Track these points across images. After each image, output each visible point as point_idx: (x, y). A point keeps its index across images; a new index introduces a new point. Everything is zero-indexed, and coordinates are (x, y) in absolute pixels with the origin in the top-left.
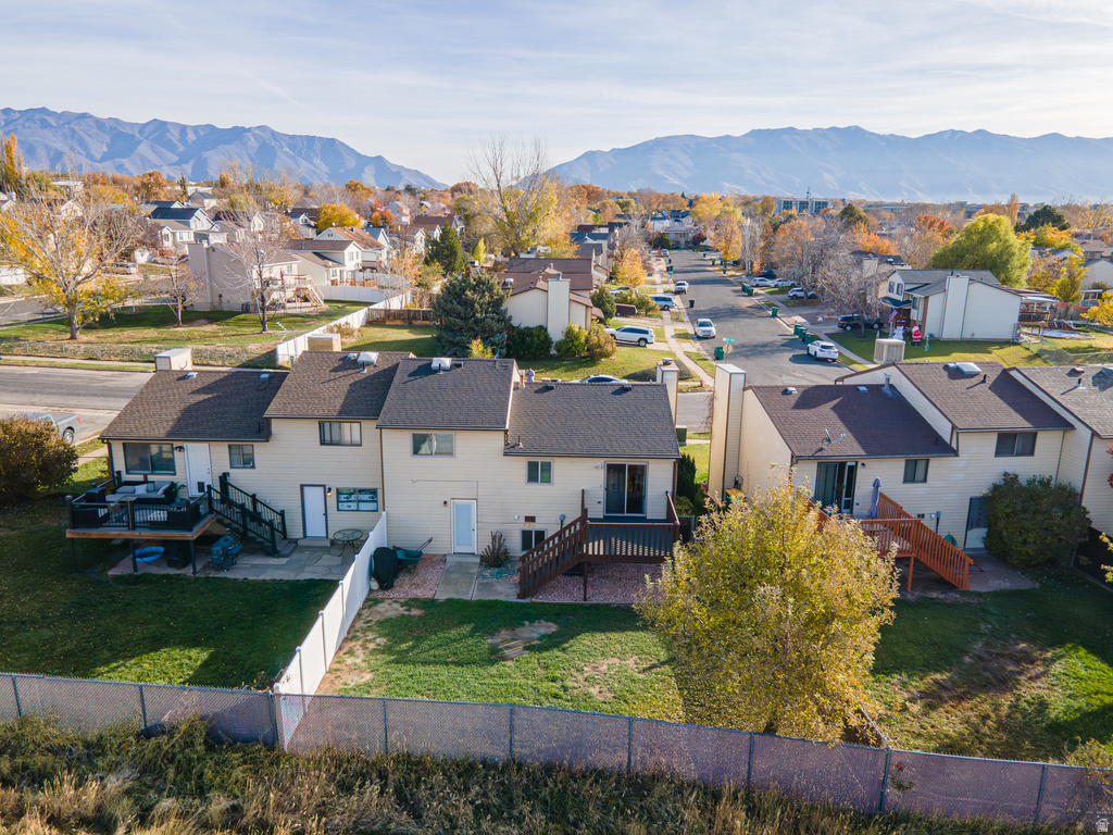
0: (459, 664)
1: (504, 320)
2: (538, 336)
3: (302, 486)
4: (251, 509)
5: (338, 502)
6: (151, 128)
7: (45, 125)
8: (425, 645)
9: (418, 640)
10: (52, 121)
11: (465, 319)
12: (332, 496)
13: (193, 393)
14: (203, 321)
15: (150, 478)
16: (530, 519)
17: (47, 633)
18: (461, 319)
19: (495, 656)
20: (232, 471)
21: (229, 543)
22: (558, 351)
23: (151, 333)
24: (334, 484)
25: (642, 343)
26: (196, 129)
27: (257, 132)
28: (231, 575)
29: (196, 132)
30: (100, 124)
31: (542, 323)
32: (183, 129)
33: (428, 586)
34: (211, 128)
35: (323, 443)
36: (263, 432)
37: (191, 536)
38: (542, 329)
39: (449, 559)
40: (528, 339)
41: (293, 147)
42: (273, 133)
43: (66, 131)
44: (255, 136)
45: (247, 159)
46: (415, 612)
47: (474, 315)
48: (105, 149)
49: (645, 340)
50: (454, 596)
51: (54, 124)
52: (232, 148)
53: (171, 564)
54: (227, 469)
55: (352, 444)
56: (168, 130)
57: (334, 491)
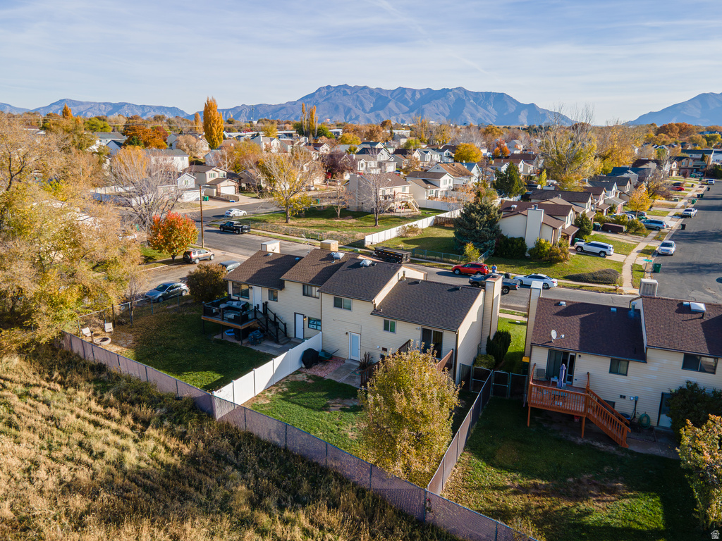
0: (306, 407)
1: (496, 232)
2: (517, 245)
3: (295, 314)
4: (273, 320)
5: (309, 324)
6: (397, 92)
7: (345, 94)
8: (300, 396)
9: (299, 393)
10: (348, 91)
11: (470, 230)
12: (306, 320)
13: (266, 263)
14: (350, 217)
15: (241, 299)
16: (385, 350)
17: (179, 355)
18: (467, 229)
19: (325, 408)
20: (269, 302)
21: (257, 334)
22: (530, 254)
23: (322, 222)
24: (308, 315)
25: (602, 254)
26: (421, 91)
27: (456, 91)
28: (256, 348)
29: (421, 93)
30: (371, 92)
31: (522, 236)
32: (414, 91)
33: (326, 372)
34: (429, 90)
35: (304, 294)
36: (281, 286)
37: (241, 327)
38: (522, 239)
39: (346, 361)
40: (510, 245)
41: (475, 100)
42: (466, 92)
43: (355, 97)
44: (454, 94)
45: (447, 109)
46: (310, 381)
47: (475, 228)
48: (372, 106)
49: (605, 253)
50: (333, 378)
51: (349, 93)
52: (440, 101)
53: (236, 338)
54: (267, 300)
55: (315, 297)
56: (406, 93)
57: (307, 318)
